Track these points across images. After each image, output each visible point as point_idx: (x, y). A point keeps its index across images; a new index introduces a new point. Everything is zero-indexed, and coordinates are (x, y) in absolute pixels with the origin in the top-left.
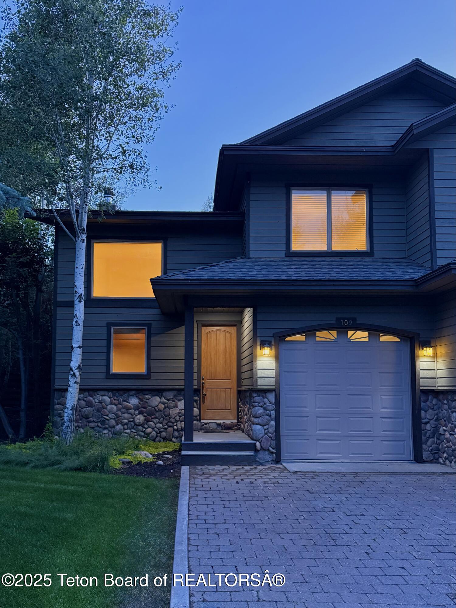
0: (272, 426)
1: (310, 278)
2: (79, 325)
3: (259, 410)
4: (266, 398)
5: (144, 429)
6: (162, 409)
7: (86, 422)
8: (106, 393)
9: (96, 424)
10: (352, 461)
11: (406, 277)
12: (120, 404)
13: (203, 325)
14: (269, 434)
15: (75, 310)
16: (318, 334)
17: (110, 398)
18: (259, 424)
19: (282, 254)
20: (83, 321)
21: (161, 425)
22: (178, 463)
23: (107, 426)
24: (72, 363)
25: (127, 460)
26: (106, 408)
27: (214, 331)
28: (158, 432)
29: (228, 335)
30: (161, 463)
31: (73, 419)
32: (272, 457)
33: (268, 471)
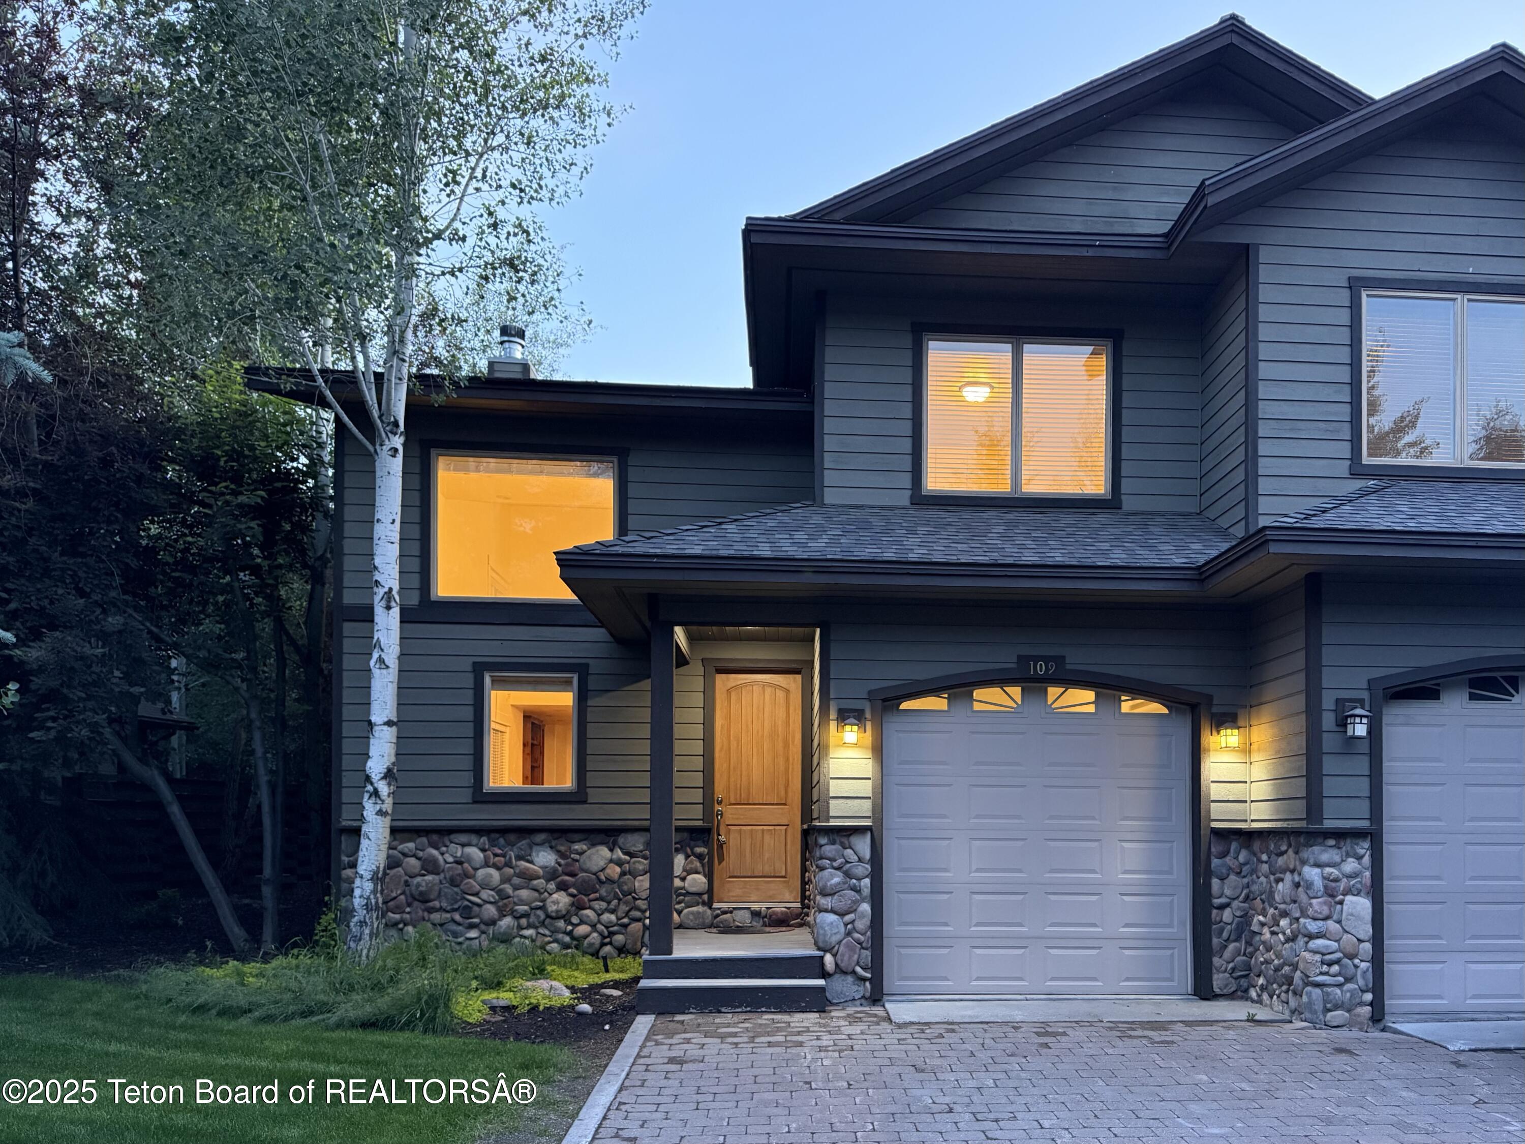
0: (862, 916)
1: (952, 559)
2: (388, 667)
3: (832, 876)
4: (851, 848)
5: (570, 928)
6: (616, 877)
7: (423, 911)
8: (474, 838)
9: (448, 915)
10: (1051, 996)
11: (1178, 561)
12: (508, 864)
13: (721, 671)
14: (856, 935)
15: (376, 628)
16: (978, 694)
17: (483, 850)
18: (832, 911)
19: (904, 499)
20: (399, 658)
21: (613, 917)
22: (632, 1008)
23: (476, 920)
24: (370, 764)
25: (502, 1003)
26: (473, 877)
27: (746, 685)
28: (606, 933)
29: (780, 694)
30: (585, 1007)
31: (377, 903)
32: (861, 988)
33: (842, 1023)
